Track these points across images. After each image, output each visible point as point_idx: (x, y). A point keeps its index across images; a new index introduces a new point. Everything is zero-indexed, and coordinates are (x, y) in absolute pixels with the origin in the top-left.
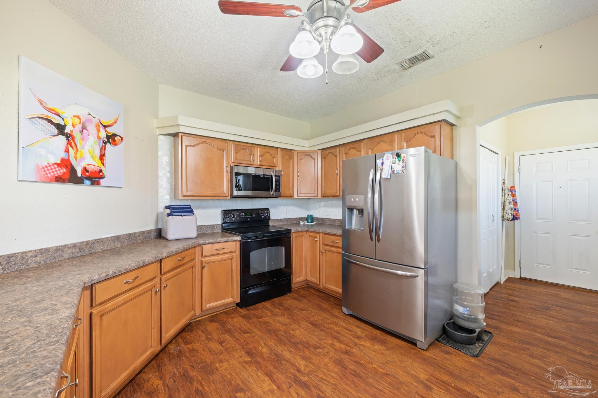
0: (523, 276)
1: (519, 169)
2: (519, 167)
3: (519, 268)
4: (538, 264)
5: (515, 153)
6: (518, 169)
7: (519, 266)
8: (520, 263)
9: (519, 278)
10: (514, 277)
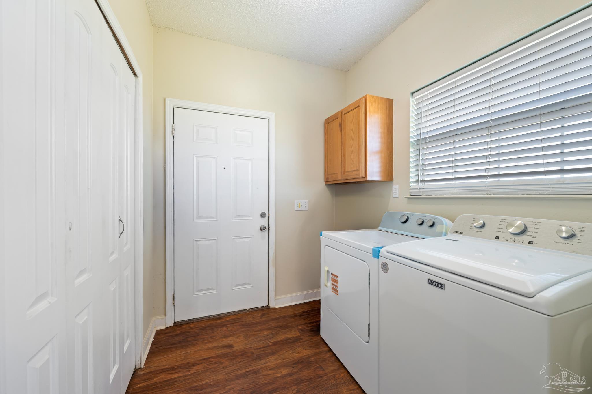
0: (177, 320)
1: (173, 130)
2: (172, 126)
3: (173, 307)
4: (199, 291)
5: (166, 99)
6: (171, 130)
7: (172, 304)
8: (173, 299)
9: (172, 325)
10: (164, 328)
